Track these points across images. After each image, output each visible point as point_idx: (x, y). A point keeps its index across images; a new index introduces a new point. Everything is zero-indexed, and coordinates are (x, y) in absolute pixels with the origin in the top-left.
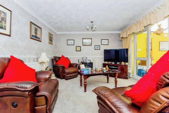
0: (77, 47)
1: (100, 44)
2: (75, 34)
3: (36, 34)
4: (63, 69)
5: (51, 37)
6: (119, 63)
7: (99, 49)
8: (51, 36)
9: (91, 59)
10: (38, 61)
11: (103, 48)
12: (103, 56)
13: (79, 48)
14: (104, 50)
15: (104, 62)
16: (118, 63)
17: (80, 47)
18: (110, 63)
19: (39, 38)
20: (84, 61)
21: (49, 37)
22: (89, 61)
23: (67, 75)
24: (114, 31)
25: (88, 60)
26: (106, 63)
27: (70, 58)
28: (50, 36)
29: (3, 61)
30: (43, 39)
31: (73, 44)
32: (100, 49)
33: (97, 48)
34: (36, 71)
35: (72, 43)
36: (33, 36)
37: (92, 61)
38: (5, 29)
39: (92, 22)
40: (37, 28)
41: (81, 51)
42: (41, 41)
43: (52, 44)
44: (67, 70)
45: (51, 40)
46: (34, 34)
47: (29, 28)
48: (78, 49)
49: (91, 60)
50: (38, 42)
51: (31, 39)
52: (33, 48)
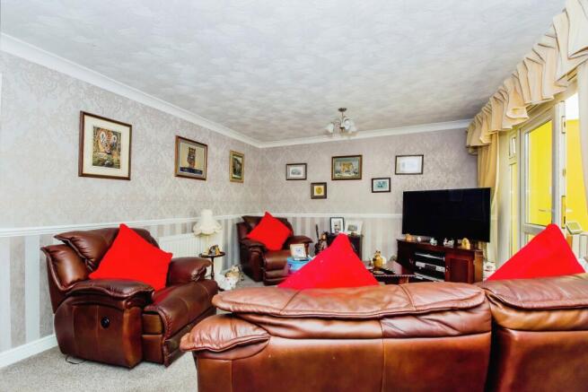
0: (313, 184)
1: (390, 173)
2: (309, 146)
3: (190, 163)
4: (260, 253)
5: (239, 163)
6: (451, 243)
7: (388, 189)
8: (240, 159)
9: (359, 224)
10: (193, 232)
11: (401, 185)
12: (400, 215)
13: (320, 189)
14: (405, 194)
15: (402, 237)
16: (449, 243)
17: (325, 184)
18: (419, 239)
19: (201, 172)
20: (333, 232)
21: (232, 165)
22: (349, 229)
23: (269, 270)
24: (446, 121)
25: (346, 227)
26: (410, 238)
27: (295, 219)
28: (236, 160)
29: (103, 236)
30: (210, 173)
31: (302, 176)
32: (390, 191)
33: (380, 186)
34: (174, 257)
35: (299, 174)
36: (182, 169)
37: (358, 233)
38: (119, 167)
39: (342, 110)
40: (194, 147)
41: (326, 197)
42: (205, 179)
43: (240, 180)
44: (268, 257)
45: (237, 170)
46: (186, 165)
47: (173, 152)
48: (318, 191)
49: (356, 228)
50: (198, 181)
51: (177, 178)
52: (182, 199)
